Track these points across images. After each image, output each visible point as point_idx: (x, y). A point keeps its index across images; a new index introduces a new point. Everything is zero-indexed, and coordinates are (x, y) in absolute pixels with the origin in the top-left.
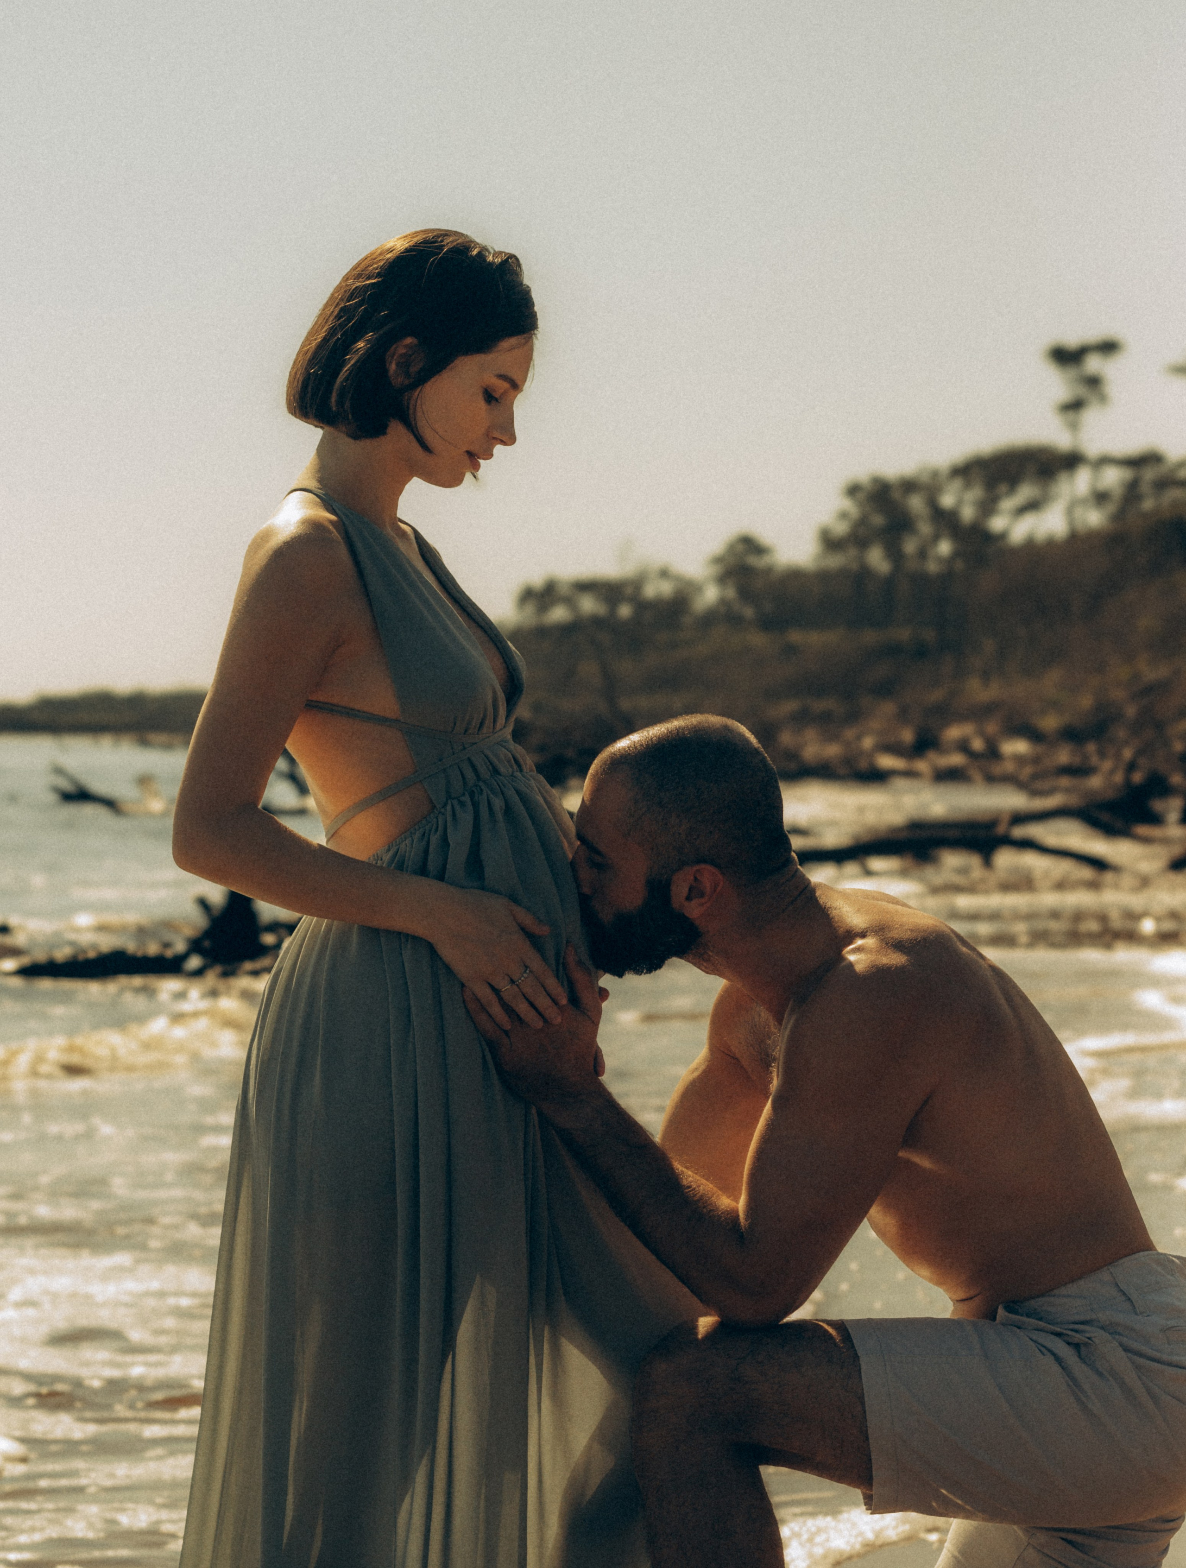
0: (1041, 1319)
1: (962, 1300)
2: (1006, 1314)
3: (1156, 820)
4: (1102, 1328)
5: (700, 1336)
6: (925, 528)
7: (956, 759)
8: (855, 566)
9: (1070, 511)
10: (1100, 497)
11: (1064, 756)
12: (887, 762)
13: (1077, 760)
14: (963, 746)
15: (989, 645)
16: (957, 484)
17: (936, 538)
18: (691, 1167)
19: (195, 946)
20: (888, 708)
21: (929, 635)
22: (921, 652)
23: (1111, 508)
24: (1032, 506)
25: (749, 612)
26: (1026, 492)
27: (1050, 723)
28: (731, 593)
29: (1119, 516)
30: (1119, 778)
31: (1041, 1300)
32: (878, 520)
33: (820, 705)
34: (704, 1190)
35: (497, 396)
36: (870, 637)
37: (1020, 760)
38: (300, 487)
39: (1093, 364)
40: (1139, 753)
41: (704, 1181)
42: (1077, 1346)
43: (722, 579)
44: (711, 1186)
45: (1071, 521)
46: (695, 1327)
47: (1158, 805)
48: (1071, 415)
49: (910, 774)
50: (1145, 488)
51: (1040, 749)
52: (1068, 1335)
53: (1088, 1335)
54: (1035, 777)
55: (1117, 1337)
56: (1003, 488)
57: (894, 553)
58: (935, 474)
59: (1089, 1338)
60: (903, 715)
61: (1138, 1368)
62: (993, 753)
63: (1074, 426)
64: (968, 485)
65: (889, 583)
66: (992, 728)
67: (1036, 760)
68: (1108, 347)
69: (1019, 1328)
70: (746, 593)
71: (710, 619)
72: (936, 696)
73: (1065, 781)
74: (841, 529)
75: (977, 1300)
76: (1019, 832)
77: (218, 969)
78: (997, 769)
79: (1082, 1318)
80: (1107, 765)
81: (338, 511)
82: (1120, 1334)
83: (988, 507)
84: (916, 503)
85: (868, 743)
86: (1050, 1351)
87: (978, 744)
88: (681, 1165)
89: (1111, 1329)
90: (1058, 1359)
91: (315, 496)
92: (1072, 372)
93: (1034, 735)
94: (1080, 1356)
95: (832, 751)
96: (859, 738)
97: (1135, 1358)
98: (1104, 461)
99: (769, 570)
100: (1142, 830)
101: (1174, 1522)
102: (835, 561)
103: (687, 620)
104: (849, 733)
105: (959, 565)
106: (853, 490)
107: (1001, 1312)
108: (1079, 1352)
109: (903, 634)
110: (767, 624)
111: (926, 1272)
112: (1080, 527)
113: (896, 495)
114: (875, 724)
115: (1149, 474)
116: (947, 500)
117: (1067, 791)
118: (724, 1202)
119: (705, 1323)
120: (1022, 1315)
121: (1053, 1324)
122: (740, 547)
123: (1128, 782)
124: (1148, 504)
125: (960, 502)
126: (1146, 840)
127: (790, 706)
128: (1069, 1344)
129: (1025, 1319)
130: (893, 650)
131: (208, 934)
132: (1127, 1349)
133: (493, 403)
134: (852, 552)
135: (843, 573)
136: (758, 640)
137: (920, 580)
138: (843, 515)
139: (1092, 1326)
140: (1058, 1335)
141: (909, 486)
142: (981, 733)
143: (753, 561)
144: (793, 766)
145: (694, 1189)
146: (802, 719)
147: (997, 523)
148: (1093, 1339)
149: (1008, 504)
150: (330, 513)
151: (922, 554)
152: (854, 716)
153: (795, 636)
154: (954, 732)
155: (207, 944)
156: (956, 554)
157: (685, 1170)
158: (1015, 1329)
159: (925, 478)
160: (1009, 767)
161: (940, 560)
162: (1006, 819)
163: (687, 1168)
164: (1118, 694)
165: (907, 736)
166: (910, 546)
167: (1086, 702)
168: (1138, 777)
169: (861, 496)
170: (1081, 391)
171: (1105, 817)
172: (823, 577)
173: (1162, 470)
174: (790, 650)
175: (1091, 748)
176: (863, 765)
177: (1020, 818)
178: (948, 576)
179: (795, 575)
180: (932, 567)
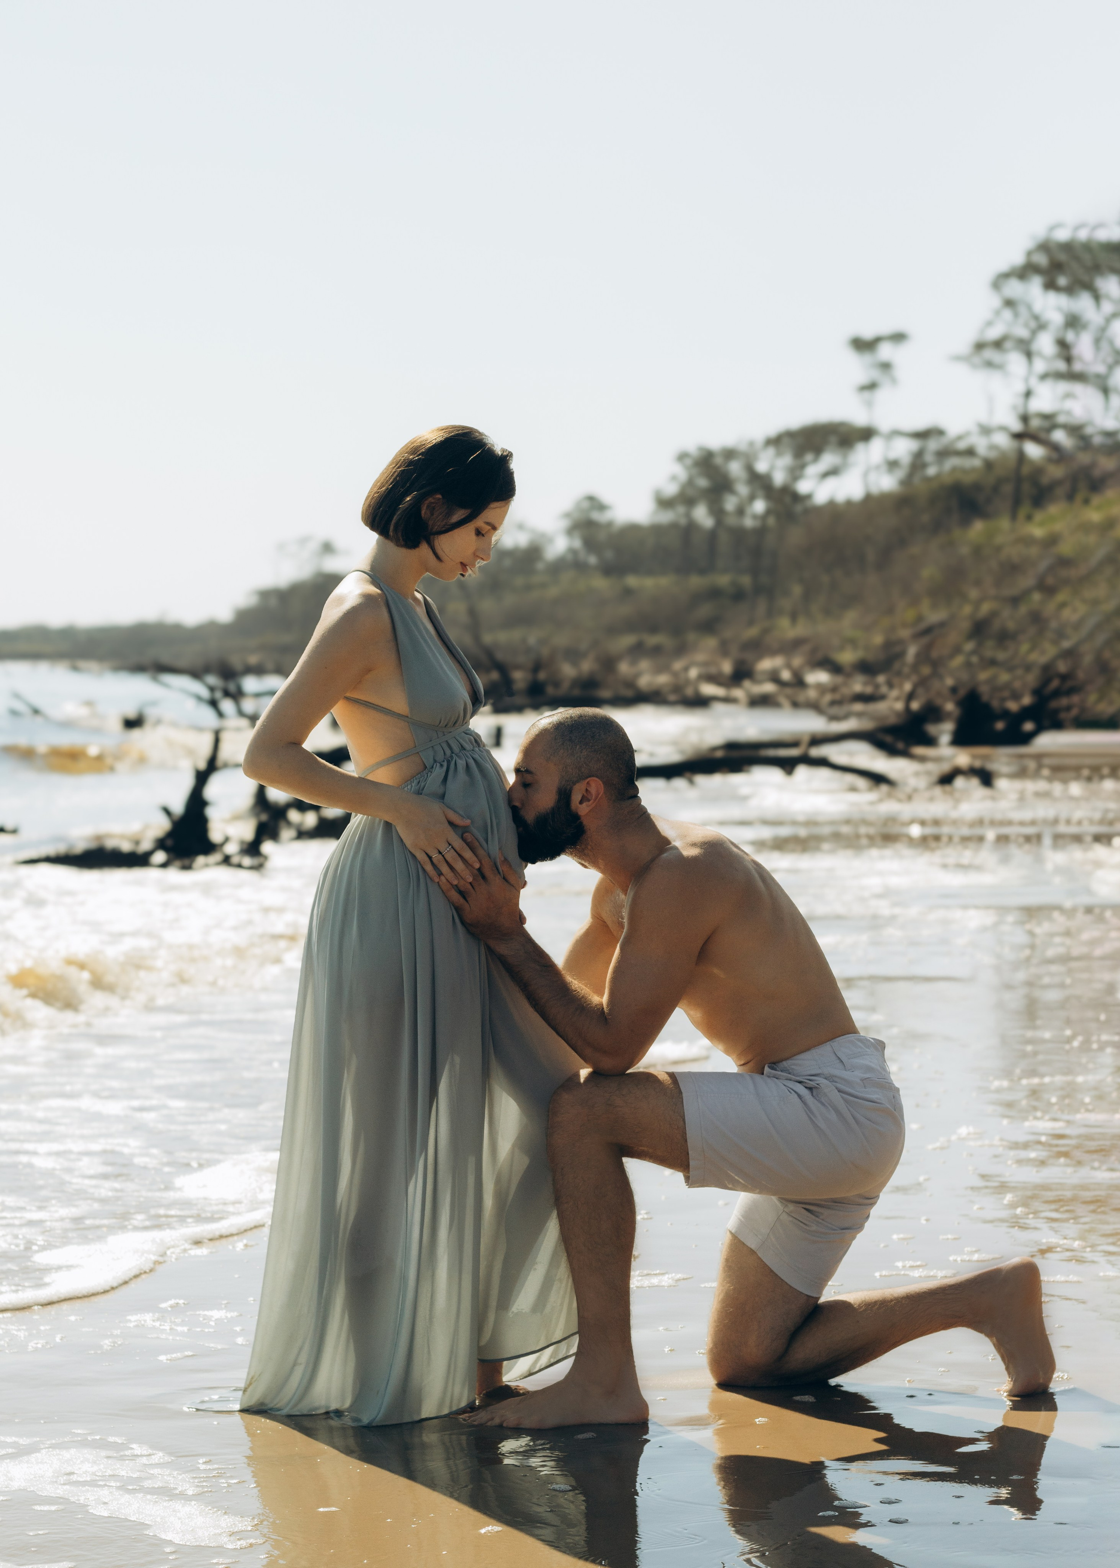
0: (790, 1073)
1: (743, 1065)
2: (770, 1070)
3: (930, 741)
4: (826, 1079)
5: (582, 1080)
6: (743, 490)
7: (769, 688)
8: (683, 521)
9: (866, 474)
10: (892, 465)
11: (858, 685)
12: (709, 689)
13: (869, 690)
14: (774, 677)
15: (797, 590)
16: (771, 451)
17: (752, 498)
18: (577, 979)
19: (161, 844)
20: (711, 642)
21: (746, 581)
22: (738, 596)
23: (900, 474)
24: (833, 472)
25: (593, 560)
26: (828, 459)
27: (847, 657)
28: (577, 543)
29: (906, 482)
30: (899, 706)
31: (790, 1062)
32: (703, 482)
33: (652, 640)
34: (584, 992)
35: (484, 533)
36: (696, 582)
37: (822, 688)
38: (360, 570)
39: (885, 351)
40: (915, 687)
41: (584, 987)
42: (810, 1089)
43: (570, 531)
44: (587, 990)
45: (866, 485)
46: (577, 1075)
47: (932, 729)
48: (866, 394)
49: (727, 700)
50: (929, 458)
51: (839, 679)
52: (805, 1082)
53: (817, 1082)
54: (833, 703)
55: (834, 1084)
56: (809, 457)
57: (717, 512)
58: (751, 444)
59: (818, 1084)
60: (724, 649)
61: (846, 1101)
62: (799, 682)
63: (869, 404)
64: (779, 454)
65: (712, 536)
66: (797, 661)
67: (834, 689)
68: (899, 337)
69: (777, 1078)
70: (590, 544)
71: (558, 566)
72: (752, 632)
73: (858, 707)
74: (671, 489)
75: (751, 1064)
76: (816, 752)
77: (178, 863)
78: (801, 697)
79: (813, 1072)
80: (894, 693)
81: (383, 589)
82: (836, 1082)
83: (796, 472)
84: (735, 468)
85: (693, 673)
86: (795, 1092)
87: (786, 675)
88: (571, 978)
89: (830, 1078)
90: (799, 1096)
91: (366, 575)
92: (868, 358)
93: (835, 668)
94: (812, 1095)
95: (662, 679)
96: (686, 669)
97: (844, 1095)
98: (896, 433)
99: (610, 524)
100: (919, 750)
101: (872, 1200)
102: (666, 517)
103: (540, 566)
104: (678, 665)
105: (771, 521)
106: (682, 457)
107: (767, 1069)
108: (812, 1093)
109: (723, 580)
110: (609, 570)
111: (721, 1047)
112: (875, 490)
113: (718, 461)
114: (700, 657)
115: (933, 445)
116: (762, 467)
117: (859, 715)
118: (595, 999)
119: (584, 1073)
120: (779, 1071)
121: (797, 1076)
122: (586, 505)
123: (907, 708)
124: (932, 471)
125: (772, 467)
126: (922, 759)
127: (627, 640)
128: (806, 1087)
129: (780, 1073)
130: (714, 594)
131: (170, 835)
132: (840, 1091)
133: (481, 536)
134: (681, 509)
135: (674, 526)
136: (600, 583)
137: (739, 534)
138: (674, 478)
139: (820, 1077)
140: (800, 1082)
141: (730, 454)
142: (788, 666)
143: (596, 516)
144: (629, 693)
145: (579, 992)
146: (638, 651)
147: (803, 487)
148: (820, 1085)
149: (813, 470)
150: (375, 587)
151: (741, 511)
152: (681, 650)
153: (632, 581)
154: (766, 664)
155: (169, 843)
156: (768, 512)
157: (573, 980)
158: (775, 1079)
159: (743, 447)
160: (812, 694)
161: (755, 517)
162: (806, 739)
163: (575, 980)
164: (905, 633)
165: (727, 667)
166: (730, 504)
167: (878, 639)
168: (915, 705)
169: (689, 462)
170: (875, 374)
171: (889, 739)
172: (656, 530)
173: (944, 441)
174: (628, 592)
175: (881, 679)
176: (689, 692)
177: (817, 740)
178: (761, 532)
179: (632, 529)
180: (748, 523)
